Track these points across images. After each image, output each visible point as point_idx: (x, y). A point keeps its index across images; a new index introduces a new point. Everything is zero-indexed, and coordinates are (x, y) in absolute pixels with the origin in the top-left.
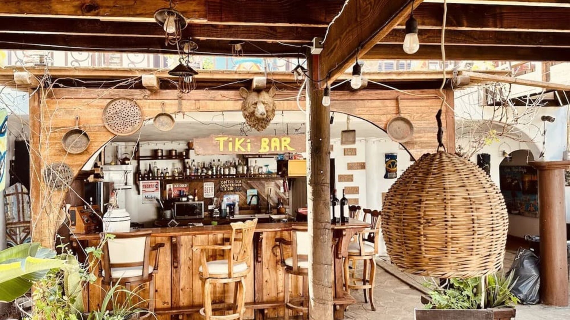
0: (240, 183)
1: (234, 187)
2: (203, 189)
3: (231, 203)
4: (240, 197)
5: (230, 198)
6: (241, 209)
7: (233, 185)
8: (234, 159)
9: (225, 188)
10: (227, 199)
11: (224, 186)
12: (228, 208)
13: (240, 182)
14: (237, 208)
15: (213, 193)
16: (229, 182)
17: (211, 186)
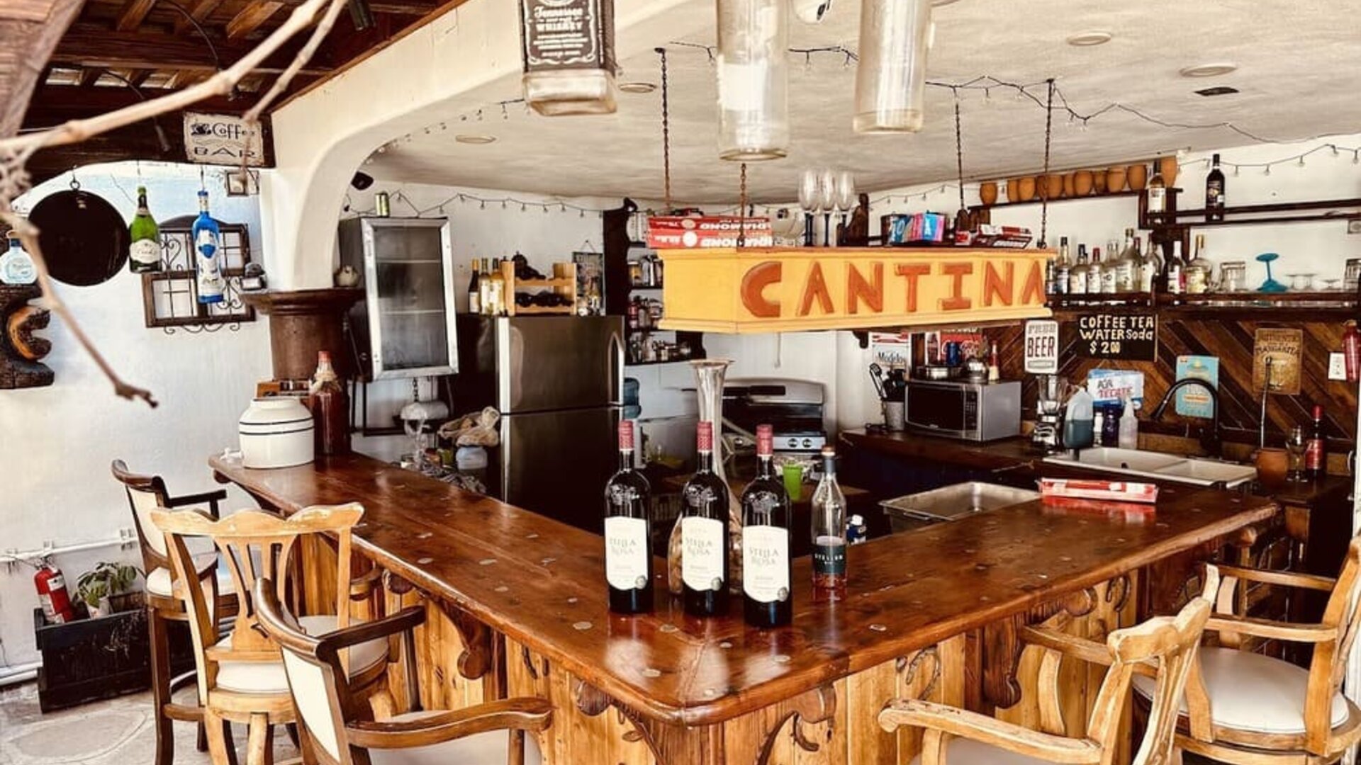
0: (1147, 328)
1: (1125, 343)
2: (1023, 342)
3: (1113, 399)
4: (1146, 383)
5: (1110, 383)
6: (1143, 427)
7: (1121, 334)
8: (1129, 233)
9: (1094, 344)
10: (1100, 384)
11: (1089, 335)
12: (1099, 420)
13: (1150, 323)
14: (1128, 421)
15: (1055, 359)
16: (1107, 322)
17: (1048, 335)
